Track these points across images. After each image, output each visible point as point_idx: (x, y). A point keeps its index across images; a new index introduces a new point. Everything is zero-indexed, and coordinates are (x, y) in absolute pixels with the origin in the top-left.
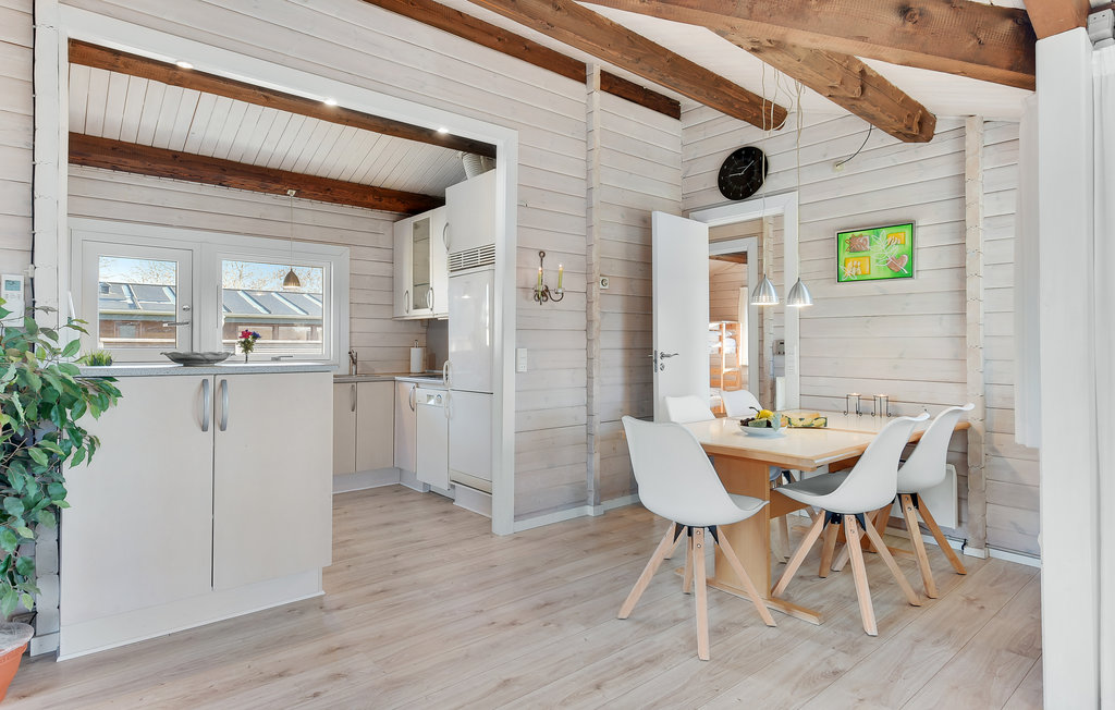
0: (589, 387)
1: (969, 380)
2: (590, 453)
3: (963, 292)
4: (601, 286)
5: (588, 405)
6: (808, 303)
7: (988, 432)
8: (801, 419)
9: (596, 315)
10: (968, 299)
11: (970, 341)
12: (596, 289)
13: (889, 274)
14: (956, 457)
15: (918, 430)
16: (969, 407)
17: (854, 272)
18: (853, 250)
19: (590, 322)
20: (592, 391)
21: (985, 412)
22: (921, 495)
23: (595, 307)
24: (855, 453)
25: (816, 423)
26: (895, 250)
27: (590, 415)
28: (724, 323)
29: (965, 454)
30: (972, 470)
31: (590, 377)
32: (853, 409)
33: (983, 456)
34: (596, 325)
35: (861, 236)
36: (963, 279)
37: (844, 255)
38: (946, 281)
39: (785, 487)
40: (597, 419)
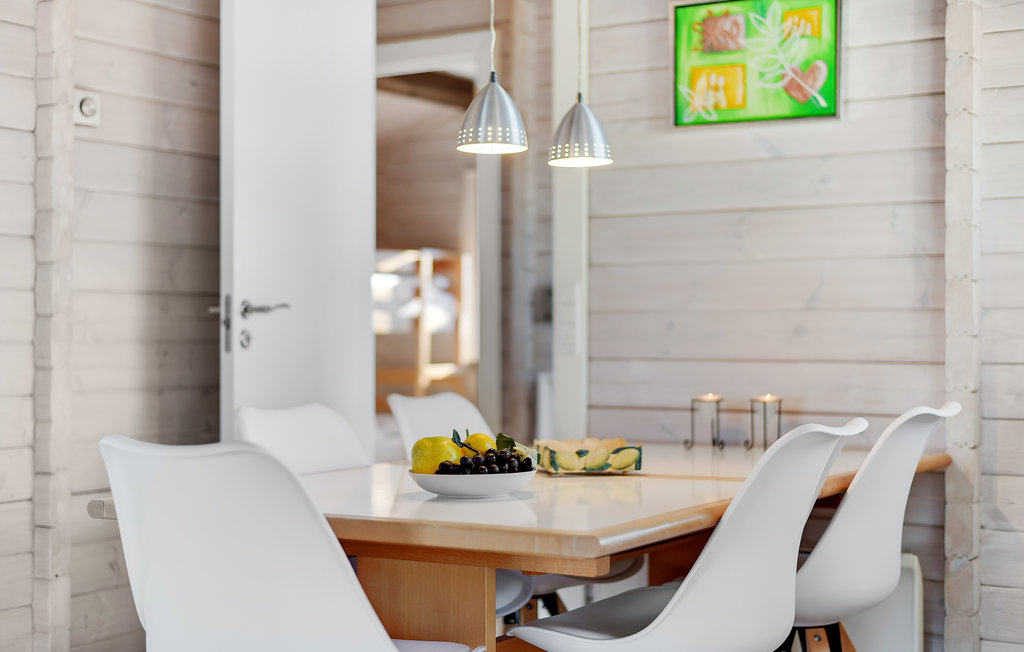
0: (38, 396)
1: (951, 354)
2: (40, 579)
3: (938, 152)
4: (79, 118)
5: (37, 446)
6: (601, 160)
7: (987, 473)
8: (580, 453)
9: (62, 194)
10: (949, 165)
11: (951, 265)
12: (62, 125)
13: (785, 107)
14: (922, 537)
15: (840, 469)
16: (951, 410)
17: (711, 104)
18: (710, 48)
19: (43, 214)
20: (47, 407)
21: (981, 430)
22: (848, 628)
23: (60, 172)
24: (699, 521)
25: (616, 461)
26: (801, 50)
27: (41, 473)
28: (427, 258)
29: (940, 528)
30: (952, 566)
31: (41, 368)
32: (705, 434)
33: (976, 531)
34: (60, 223)
35: (727, 15)
36: (939, 119)
37: (690, 60)
38: (906, 124)
39: (543, 624)
40: (61, 483)
